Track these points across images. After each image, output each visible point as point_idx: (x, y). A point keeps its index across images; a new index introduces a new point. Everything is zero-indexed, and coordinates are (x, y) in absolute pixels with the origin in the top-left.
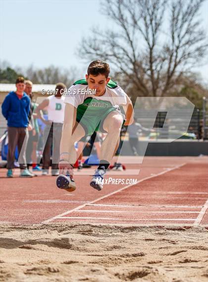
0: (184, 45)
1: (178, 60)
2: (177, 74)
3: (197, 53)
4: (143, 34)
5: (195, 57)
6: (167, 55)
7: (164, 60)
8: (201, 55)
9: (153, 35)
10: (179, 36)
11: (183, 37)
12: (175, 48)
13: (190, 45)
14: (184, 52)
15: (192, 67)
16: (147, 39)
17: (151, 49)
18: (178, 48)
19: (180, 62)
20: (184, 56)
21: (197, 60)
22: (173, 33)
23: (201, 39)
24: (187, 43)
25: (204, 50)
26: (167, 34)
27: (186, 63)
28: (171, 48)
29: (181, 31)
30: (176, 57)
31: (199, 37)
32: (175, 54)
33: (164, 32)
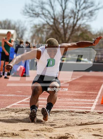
0: (82, 9)
1: (79, 17)
2: (78, 25)
3: (89, 14)
4: (59, 2)
5: (88, 16)
6: (73, 15)
7: (70, 17)
8: (92, 15)
9: (65, 3)
10: (79, 4)
11: (82, 5)
12: (77, 11)
13: (85, 10)
14: (82, 13)
15: (87, 22)
16: (61, 6)
17: (64, 11)
18: (79, 11)
19: (80, 19)
20: (82, 16)
21: (90, 18)
22: (76, 2)
23: (92, 6)
24: (84, 8)
25: (93, 12)
26: (73, 3)
27: (83, 19)
28: (75, 11)
29: (81, 1)
30: (78, 16)
31: (91, 5)
32: (77, 14)
33: (71, 2)
